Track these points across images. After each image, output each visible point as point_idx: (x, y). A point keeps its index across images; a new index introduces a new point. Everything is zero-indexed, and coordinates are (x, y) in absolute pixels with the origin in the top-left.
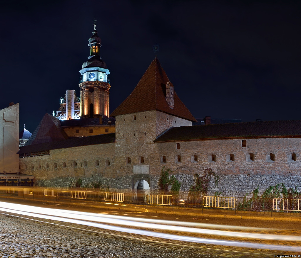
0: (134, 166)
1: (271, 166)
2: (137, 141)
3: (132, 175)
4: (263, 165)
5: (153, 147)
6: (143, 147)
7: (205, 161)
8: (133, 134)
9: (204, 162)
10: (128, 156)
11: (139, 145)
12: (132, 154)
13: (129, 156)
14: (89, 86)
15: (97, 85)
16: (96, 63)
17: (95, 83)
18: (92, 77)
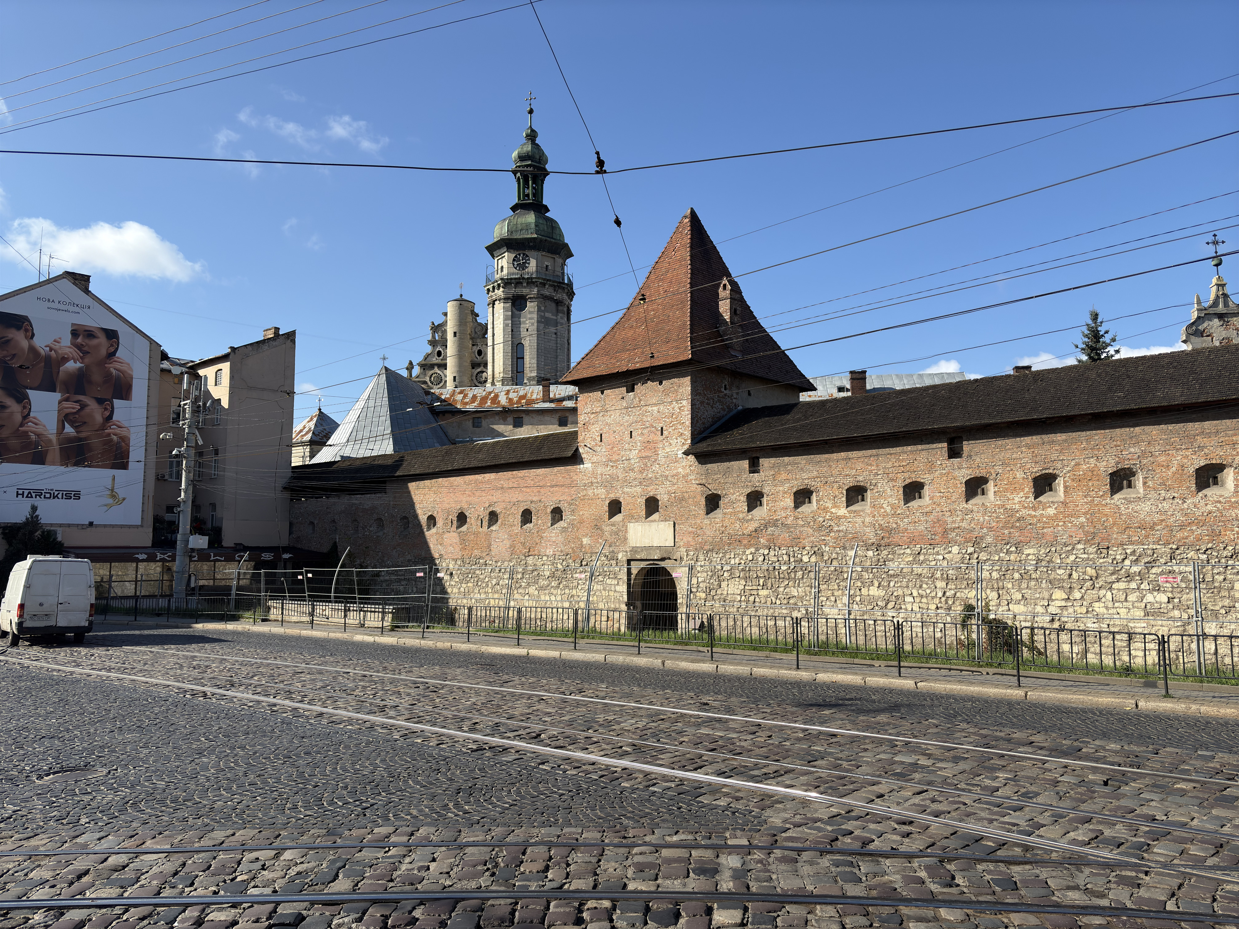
0: (632, 524)
1: (1052, 513)
2: (640, 451)
3: (626, 552)
4: (1024, 511)
5: (684, 468)
6: (656, 467)
7: (835, 506)
8: (627, 433)
9: (833, 510)
10: (612, 496)
11: (646, 465)
12: (626, 490)
13: (618, 494)
14: (513, 291)
15: (535, 290)
16: (533, 226)
17: (530, 282)
18: (523, 266)
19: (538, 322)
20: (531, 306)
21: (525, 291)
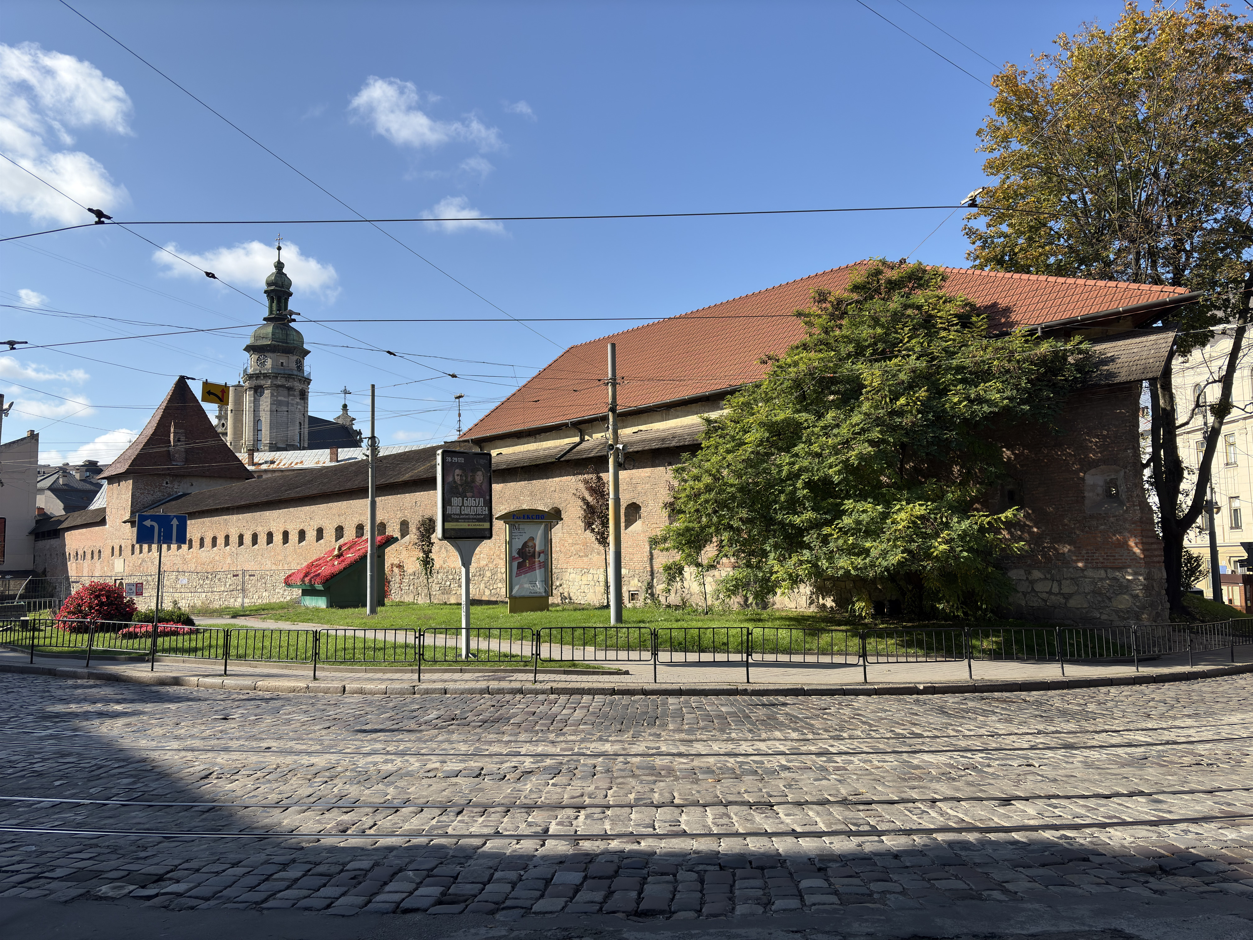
0: (116, 560)
3: (114, 575)
6: (122, 529)
10: (112, 544)
12: (115, 541)
14: (255, 382)
15: (269, 382)
16: (270, 335)
17: (266, 376)
18: (263, 364)
19: (271, 404)
20: (267, 393)
21: (262, 382)
